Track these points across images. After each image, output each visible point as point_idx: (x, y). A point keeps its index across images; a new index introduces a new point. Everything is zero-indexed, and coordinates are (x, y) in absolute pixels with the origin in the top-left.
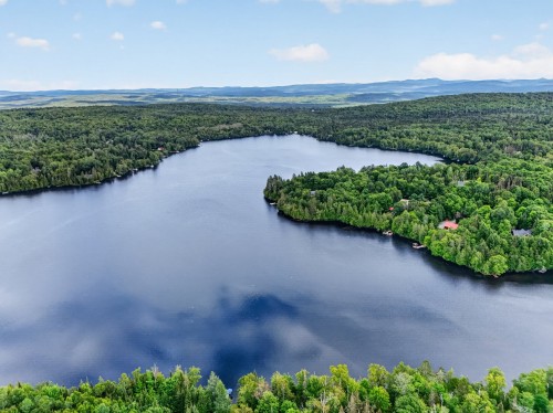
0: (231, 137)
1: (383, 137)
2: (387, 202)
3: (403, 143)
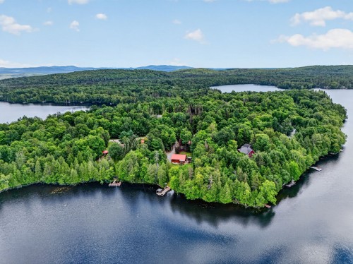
2: (100, 145)
3: (75, 97)
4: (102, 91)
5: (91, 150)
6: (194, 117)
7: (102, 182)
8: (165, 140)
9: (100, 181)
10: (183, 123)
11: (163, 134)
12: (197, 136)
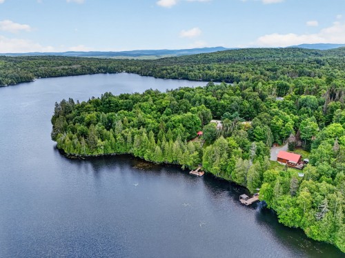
0: (68, 75)
1: (190, 71)
2: (195, 124)
3: (207, 74)
4: (235, 69)
5: (184, 129)
6: (332, 103)
7: (183, 167)
8: (275, 130)
9: (182, 166)
10: (310, 110)
11: (274, 121)
12: (325, 132)
